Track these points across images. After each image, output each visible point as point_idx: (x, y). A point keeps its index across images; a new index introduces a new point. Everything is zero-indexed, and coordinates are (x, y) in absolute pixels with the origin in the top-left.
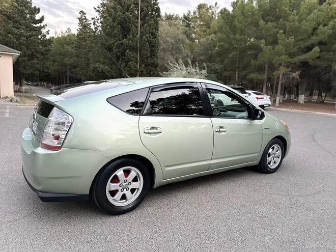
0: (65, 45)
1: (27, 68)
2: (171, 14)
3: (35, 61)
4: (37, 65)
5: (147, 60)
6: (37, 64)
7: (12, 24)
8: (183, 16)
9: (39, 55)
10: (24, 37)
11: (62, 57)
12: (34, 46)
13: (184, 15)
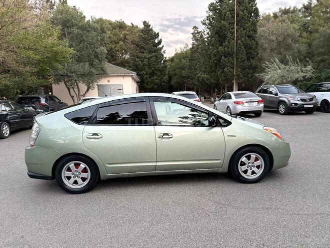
0: (182, 60)
1: (149, 84)
2: (287, 8)
3: (155, 77)
4: (157, 81)
5: (243, 63)
6: (157, 79)
7: (139, 50)
8: (302, 6)
9: (157, 72)
10: (147, 58)
11: (180, 70)
12: (154, 65)
13: (304, 5)
